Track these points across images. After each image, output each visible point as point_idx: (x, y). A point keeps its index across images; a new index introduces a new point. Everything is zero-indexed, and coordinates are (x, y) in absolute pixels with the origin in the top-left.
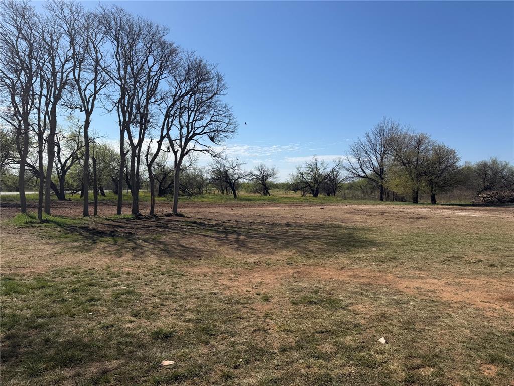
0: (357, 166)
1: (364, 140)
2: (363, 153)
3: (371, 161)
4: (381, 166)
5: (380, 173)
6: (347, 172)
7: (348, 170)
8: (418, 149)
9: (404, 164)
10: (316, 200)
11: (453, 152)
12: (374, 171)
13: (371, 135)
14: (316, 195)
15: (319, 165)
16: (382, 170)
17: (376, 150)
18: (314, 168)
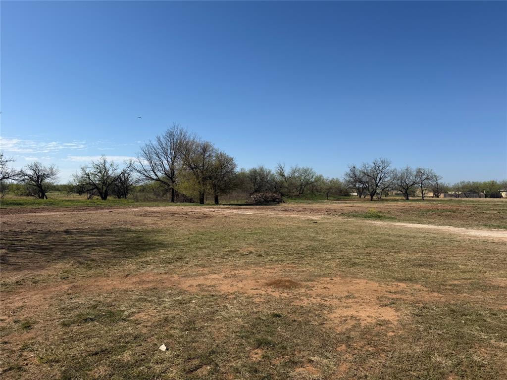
0: (149, 168)
1: (155, 143)
2: (155, 156)
3: (162, 165)
4: (172, 169)
5: (171, 175)
6: (139, 174)
7: (140, 172)
8: (204, 155)
9: (192, 168)
10: (104, 203)
11: (232, 159)
12: (166, 174)
13: (162, 139)
14: (104, 198)
15: (107, 166)
16: (173, 173)
17: (167, 154)
18: (102, 169)
